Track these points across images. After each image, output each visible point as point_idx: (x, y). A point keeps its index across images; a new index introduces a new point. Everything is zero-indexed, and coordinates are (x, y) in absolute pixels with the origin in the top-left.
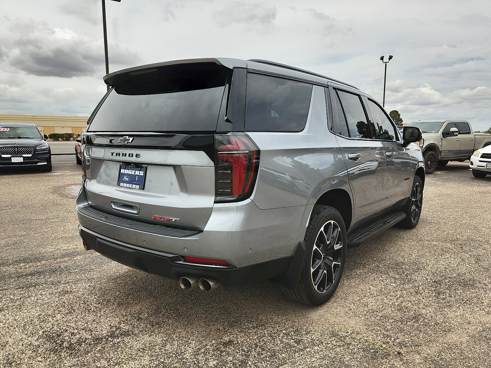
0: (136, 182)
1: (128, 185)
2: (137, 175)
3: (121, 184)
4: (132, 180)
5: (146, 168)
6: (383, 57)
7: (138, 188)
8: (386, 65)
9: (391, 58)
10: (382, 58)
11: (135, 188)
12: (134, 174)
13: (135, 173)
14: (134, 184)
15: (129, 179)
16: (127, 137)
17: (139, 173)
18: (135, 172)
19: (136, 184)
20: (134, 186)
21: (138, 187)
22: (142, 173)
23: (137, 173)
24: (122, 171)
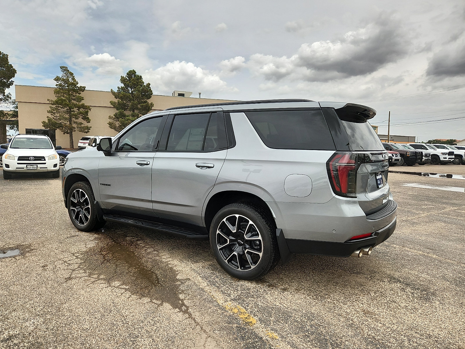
24: (377, 178)
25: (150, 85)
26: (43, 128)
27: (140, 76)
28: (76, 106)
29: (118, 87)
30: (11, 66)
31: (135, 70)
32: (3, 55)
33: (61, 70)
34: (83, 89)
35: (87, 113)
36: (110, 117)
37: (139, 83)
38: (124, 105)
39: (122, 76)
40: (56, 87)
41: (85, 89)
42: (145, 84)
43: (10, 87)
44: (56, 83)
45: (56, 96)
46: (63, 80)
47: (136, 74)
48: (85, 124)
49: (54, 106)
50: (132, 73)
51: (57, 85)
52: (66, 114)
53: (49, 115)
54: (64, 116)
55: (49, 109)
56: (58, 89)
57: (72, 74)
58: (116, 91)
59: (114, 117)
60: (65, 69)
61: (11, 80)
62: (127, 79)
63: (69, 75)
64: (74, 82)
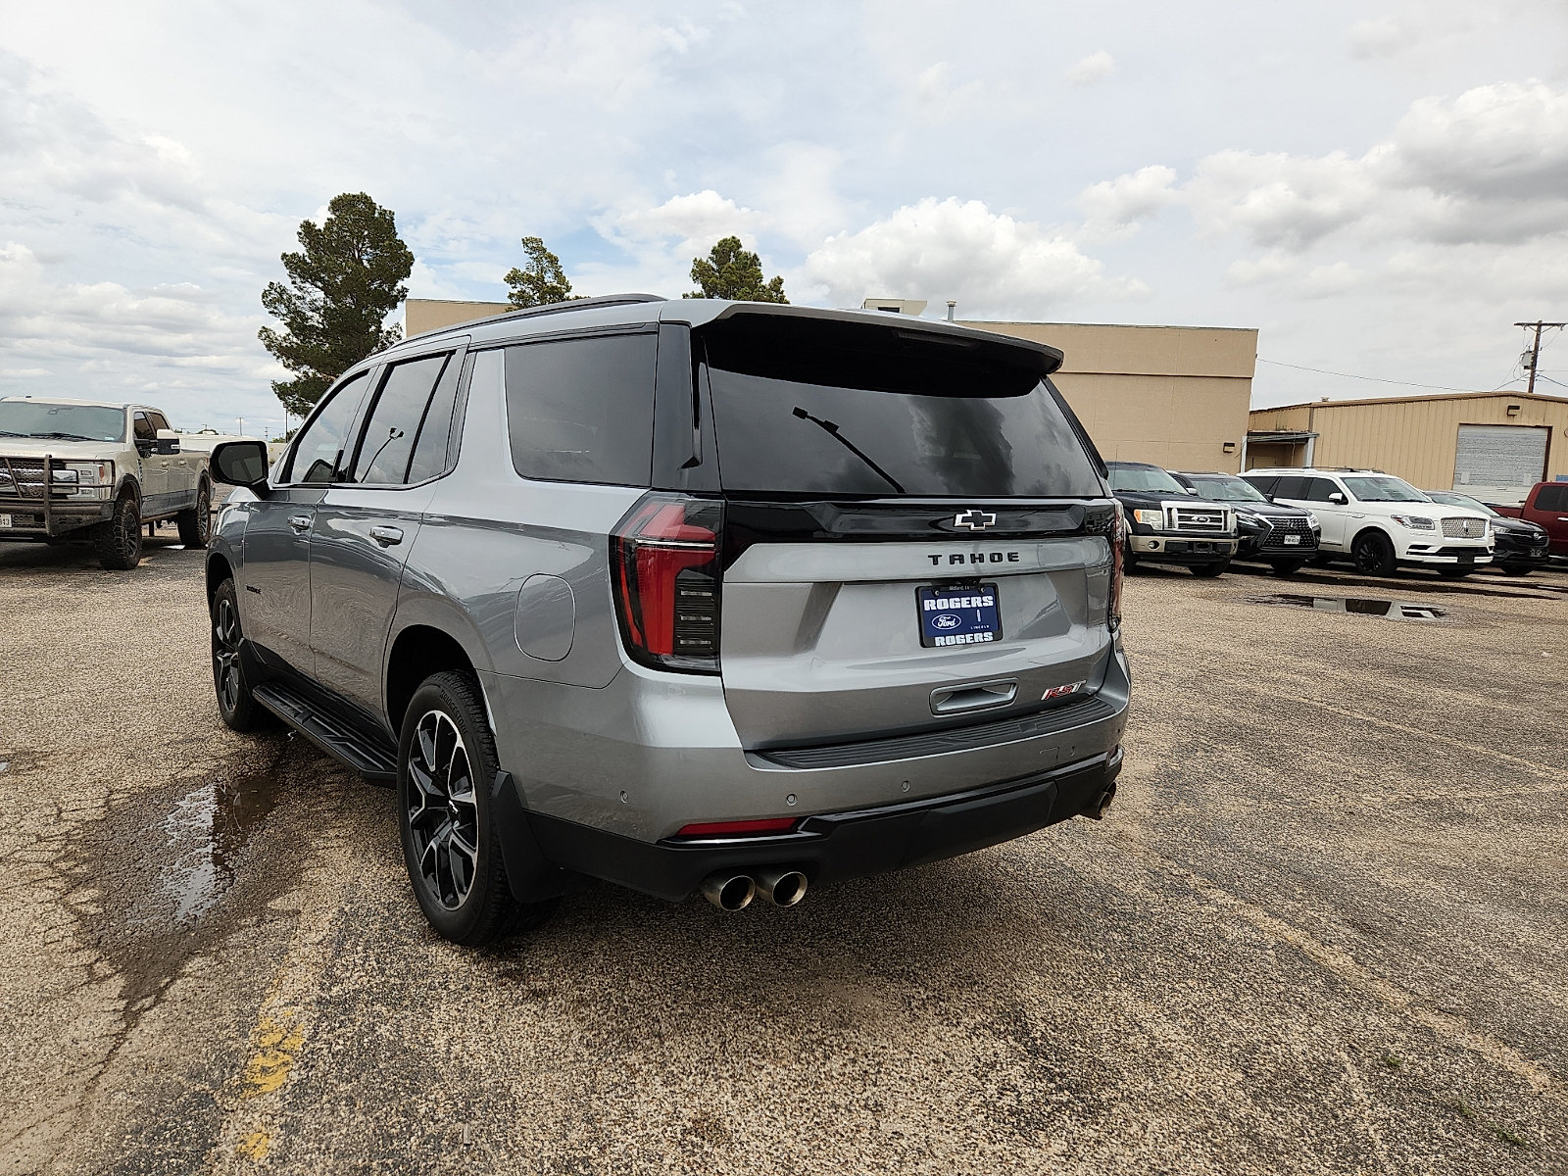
0: (980, 624)
1: (960, 639)
2: (978, 608)
3: (939, 641)
4: (966, 622)
5: (995, 587)
7: (991, 638)
11: (982, 640)
12: (969, 606)
13: (970, 604)
14: (978, 631)
15: (956, 623)
16: (981, 512)
17: (982, 602)
18: (970, 601)
19: (982, 631)
20: (978, 637)
21: (989, 636)
22: (988, 601)
23: (976, 602)
24: (929, 605)
25: (781, 284)
27: (752, 255)
29: (684, 296)
30: (402, 245)
31: (738, 237)
32: (380, 214)
33: (526, 250)
37: (749, 277)
39: (698, 259)
40: (509, 301)
42: (766, 282)
43: (396, 307)
44: (509, 288)
46: (529, 280)
47: (741, 249)
50: (728, 249)
51: (511, 296)
56: (516, 307)
57: (553, 260)
60: (534, 246)
61: (400, 285)
62: (713, 269)
63: (545, 263)
64: (559, 286)
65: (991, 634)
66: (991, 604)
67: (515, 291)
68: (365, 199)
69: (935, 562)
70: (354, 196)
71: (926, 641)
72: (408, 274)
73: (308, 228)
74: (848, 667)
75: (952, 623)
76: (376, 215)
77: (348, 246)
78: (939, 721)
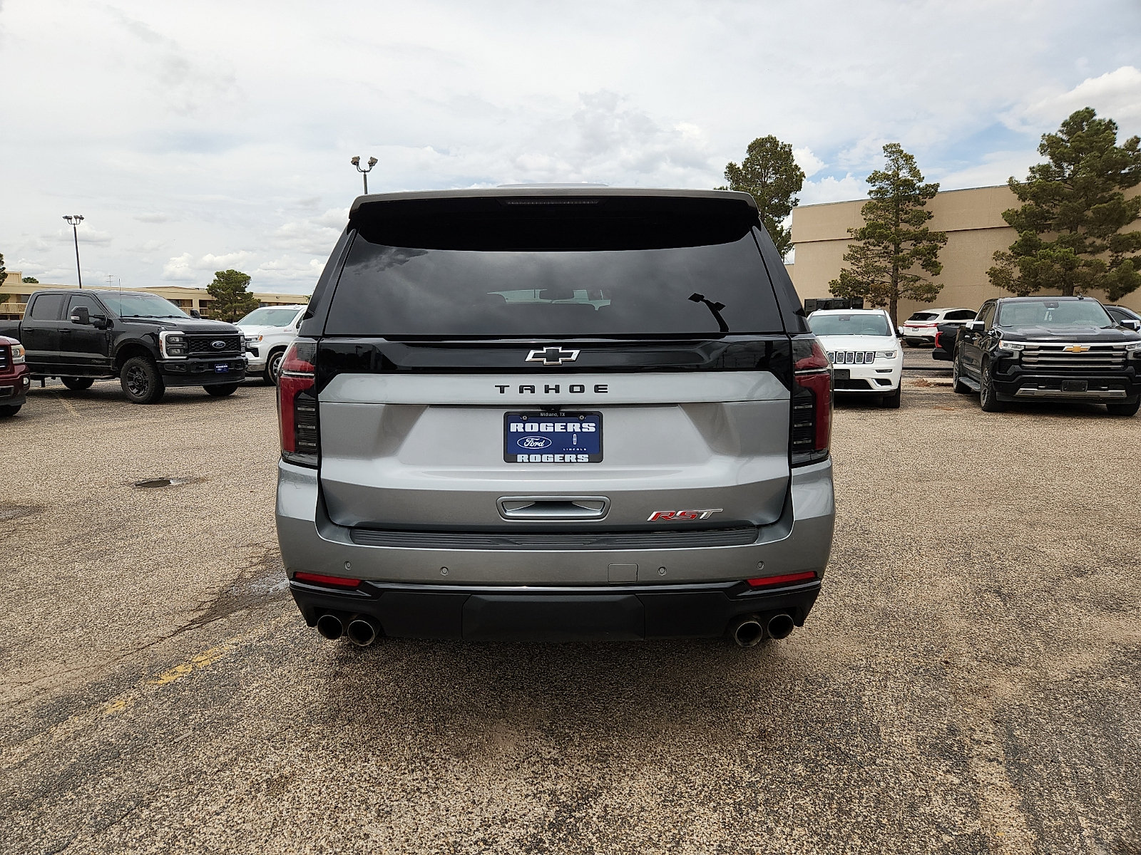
0: (575, 447)
1: (546, 458)
2: (574, 432)
3: (525, 458)
4: (558, 445)
5: (597, 415)
6: (359, 158)
7: (587, 460)
8: (365, 176)
9: (372, 163)
10: (356, 162)
11: (574, 461)
12: (564, 431)
13: (566, 428)
14: (571, 452)
15: (545, 444)
16: (560, 349)
17: (581, 428)
18: (566, 426)
19: (577, 453)
20: (571, 458)
21: (585, 457)
22: (590, 427)
23: (573, 427)
24: (514, 427)
25: (1138, 142)
26: (831, 296)
27: (1107, 122)
28: (907, 236)
29: (1030, 169)
30: (797, 168)
32: (782, 147)
33: (885, 154)
34: (931, 191)
35: (933, 251)
36: (998, 256)
38: (1044, 216)
39: (1047, 134)
40: (869, 197)
41: (936, 191)
42: (1120, 144)
43: (789, 214)
44: (870, 187)
45: (865, 219)
46: (887, 177)
47: (1094, 118)
48: (928, 278)
49: (861, 244)
50: (1080, 120)
51: (870, 192)
52: (881, 259)
53: (848, 266)
54: (878, 264)
55: (847, 251)
56: (875, 201)
57: (909, 159)
58: (1023, 180)
59: (1009, 252)
60: (893, 151)
61: (793, 197)
62: (1063, 140)
63: (901, 162)
64: (912, 178)
65: (587, 456)
66: (593, 430)
67: (875, 188)
68: (772, 140)
69: (502, 391)
70: (763, 139)
71: (510, 457)
72: (800, 188)
73: (731, 168)
74: (425, 472)
75: (541, 444)
76: (779, 149)
77: (760, 175)
78: (508, 524)
